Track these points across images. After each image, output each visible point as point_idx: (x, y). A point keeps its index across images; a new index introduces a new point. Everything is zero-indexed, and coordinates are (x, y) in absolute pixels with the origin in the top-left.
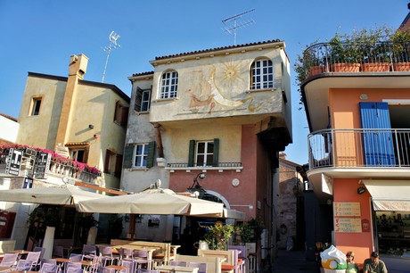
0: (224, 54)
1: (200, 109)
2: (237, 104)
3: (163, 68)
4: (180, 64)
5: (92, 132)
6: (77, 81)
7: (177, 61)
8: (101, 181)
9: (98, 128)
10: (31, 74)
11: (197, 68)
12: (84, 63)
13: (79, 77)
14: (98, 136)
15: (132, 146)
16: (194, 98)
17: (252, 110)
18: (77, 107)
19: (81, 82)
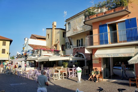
0: (78, 15)
1: (75, 32)
2: (82, 29)
3: (68, 22)
4: (71, 20)
5: (58, 41)
6: (54, 29)
7: (70, 20)
8: (61, 53)
9: (59, 40)
10: (47, 29)
11: (74, 21)
12: (55, 24)
13: (54, 27)
14: (59, 42)
15: (67, 43)
16: (74, 29)
17: (85, 30)
18: (55, 35)
19: (55, 29)
